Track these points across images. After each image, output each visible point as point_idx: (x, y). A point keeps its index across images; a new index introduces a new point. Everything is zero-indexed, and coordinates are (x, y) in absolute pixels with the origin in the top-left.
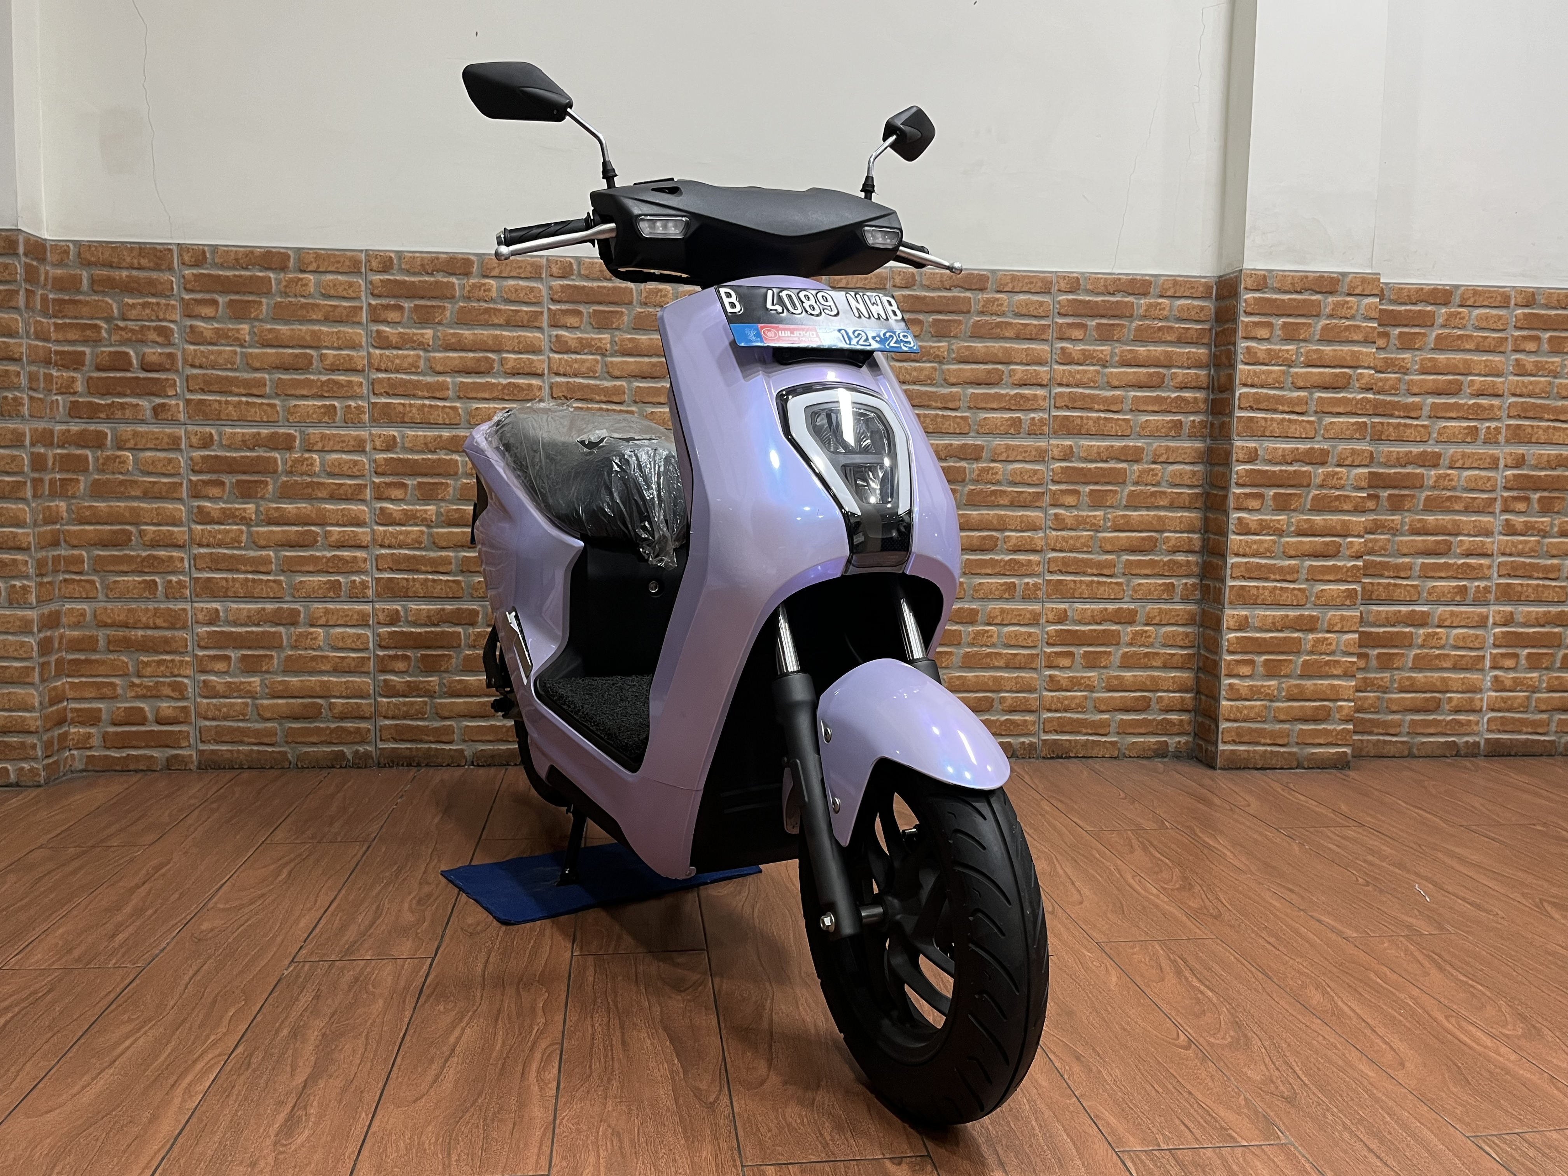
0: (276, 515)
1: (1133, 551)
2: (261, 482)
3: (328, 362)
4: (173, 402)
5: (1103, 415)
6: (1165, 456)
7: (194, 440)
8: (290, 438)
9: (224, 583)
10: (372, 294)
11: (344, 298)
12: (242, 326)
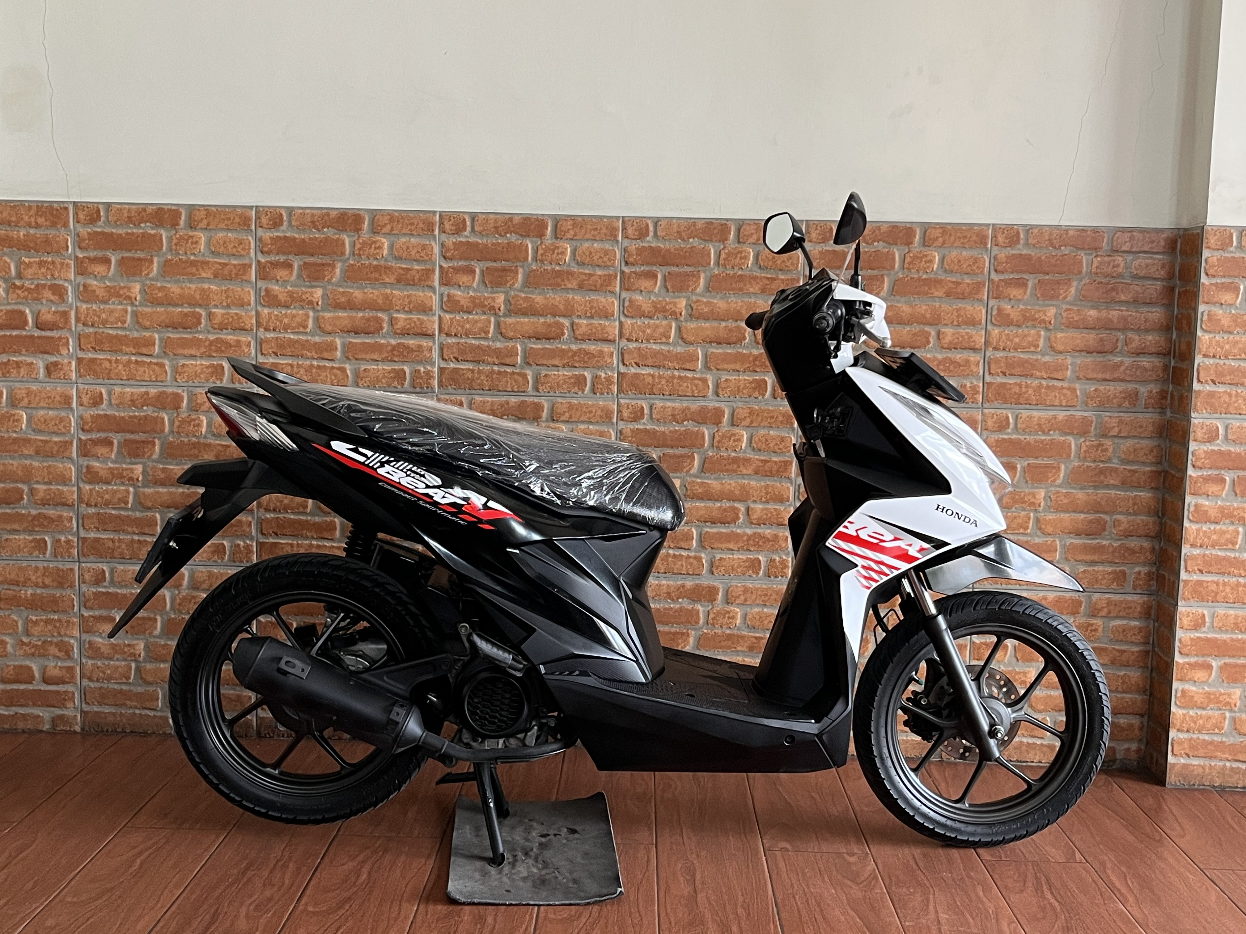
0: (162, 476)
1: (1078, 534)
2: (150, 442)
3: (216, 321)
4: (66, 361)
5: (1044, 383)
6: (1116, 429)
7: (85, 399)
8: (177, 398)
9: (110, 544)
10: (262, 252)
11: (234, 255)
12: (133, 284)
